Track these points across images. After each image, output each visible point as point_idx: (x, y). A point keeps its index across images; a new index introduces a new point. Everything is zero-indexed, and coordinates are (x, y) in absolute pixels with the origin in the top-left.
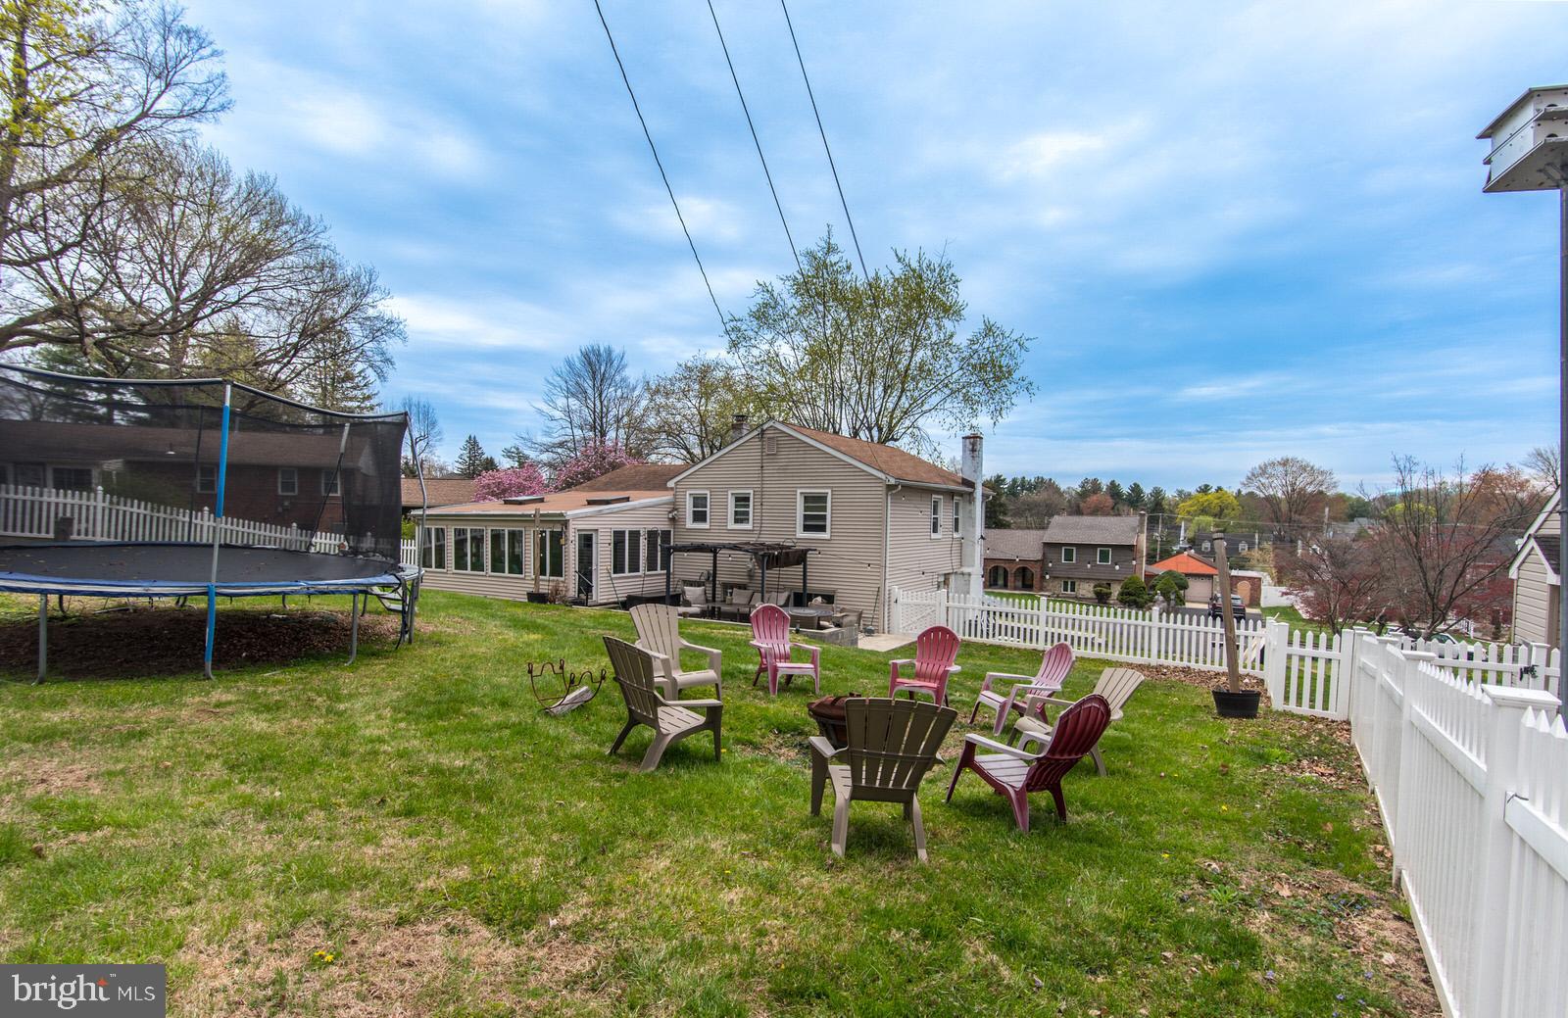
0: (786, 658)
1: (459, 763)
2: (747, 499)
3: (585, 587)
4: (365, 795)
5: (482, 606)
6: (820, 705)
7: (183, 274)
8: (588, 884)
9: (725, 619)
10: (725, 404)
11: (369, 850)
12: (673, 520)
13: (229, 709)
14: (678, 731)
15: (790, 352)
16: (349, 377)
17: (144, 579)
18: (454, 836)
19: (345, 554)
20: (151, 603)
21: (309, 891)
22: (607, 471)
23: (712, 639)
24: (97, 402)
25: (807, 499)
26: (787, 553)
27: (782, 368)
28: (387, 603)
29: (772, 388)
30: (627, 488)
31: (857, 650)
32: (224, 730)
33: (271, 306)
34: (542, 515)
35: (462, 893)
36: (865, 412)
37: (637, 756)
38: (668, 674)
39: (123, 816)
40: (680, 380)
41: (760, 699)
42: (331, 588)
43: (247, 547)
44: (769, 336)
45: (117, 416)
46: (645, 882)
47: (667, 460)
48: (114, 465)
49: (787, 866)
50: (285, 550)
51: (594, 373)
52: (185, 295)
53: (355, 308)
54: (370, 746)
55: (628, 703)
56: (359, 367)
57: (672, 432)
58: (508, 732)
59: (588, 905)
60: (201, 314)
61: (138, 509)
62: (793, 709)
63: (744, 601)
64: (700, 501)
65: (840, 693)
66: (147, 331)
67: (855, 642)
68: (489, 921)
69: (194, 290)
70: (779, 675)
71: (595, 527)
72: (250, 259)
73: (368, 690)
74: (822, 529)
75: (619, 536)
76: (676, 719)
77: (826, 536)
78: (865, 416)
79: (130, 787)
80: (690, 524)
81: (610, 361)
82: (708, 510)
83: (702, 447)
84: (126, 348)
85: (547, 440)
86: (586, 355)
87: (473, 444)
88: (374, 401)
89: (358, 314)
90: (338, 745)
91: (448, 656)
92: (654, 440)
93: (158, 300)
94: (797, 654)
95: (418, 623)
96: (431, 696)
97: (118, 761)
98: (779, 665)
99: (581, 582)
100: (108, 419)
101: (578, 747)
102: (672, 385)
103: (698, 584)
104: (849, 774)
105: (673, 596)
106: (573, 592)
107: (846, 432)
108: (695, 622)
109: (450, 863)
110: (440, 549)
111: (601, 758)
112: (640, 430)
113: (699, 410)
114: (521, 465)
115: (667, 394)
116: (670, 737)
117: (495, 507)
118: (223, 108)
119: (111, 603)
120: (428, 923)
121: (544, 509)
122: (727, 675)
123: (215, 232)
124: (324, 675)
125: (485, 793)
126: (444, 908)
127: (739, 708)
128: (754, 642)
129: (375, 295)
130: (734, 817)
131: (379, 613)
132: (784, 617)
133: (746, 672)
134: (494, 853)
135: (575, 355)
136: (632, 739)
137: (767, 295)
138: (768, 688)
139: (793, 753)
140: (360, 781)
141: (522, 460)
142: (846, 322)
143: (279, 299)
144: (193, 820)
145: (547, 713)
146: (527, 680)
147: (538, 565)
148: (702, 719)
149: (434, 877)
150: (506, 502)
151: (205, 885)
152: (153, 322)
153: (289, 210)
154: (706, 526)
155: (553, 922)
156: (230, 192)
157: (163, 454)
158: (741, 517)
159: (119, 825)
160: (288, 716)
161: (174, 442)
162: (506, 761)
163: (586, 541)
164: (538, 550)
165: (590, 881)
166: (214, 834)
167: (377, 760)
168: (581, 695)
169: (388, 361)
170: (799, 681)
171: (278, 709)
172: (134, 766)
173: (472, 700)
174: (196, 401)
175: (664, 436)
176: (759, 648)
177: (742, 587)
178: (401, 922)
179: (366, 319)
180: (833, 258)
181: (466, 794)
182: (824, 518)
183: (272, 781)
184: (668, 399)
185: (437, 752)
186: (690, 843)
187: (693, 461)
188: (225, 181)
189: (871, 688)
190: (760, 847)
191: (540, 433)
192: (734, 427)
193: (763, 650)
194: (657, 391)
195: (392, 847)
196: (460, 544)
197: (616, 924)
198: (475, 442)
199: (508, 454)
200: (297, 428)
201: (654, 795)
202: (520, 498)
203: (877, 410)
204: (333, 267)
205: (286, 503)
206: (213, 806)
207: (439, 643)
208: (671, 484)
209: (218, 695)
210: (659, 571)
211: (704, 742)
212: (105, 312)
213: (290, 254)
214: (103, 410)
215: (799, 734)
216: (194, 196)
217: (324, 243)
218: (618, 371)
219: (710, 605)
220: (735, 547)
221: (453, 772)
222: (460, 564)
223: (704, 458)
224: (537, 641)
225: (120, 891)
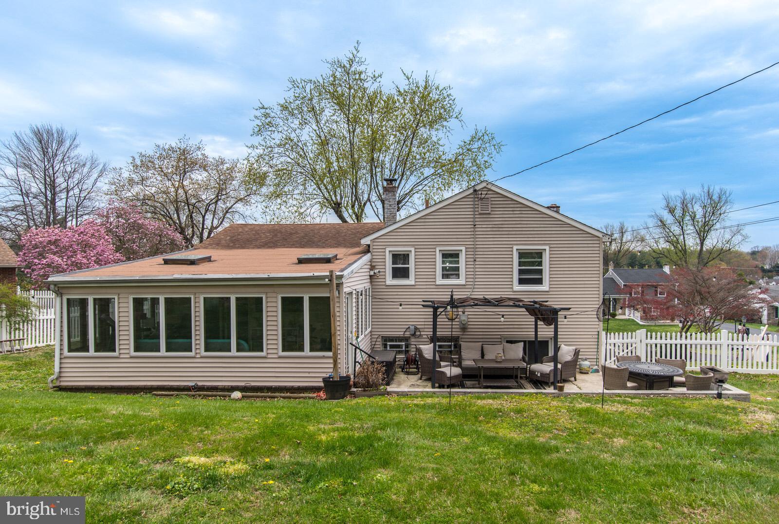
2: (457, 255)
12: (372, 277)
64: (400, 258)
74: (539, 281)
77: (543, 288)
80: (390, 281)
82: (411, 266)
154: (410, 282)
158: (450, 272)
177: (455, 340)
182: (540, 272)
208: (366, 241)
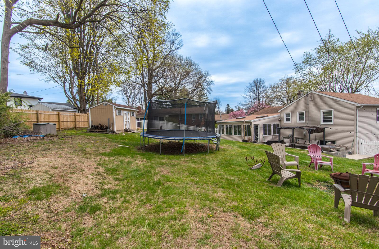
0: (320, 160)
1: (232, 178)
2: (303, 114)
3: (256, 138)
4: (213, 182)
5: (233, 143)
6: (335, 175)
7: (176, 79)
8: (266, 213)
9: (296, 147)
10: (294, 88)
11: (216, 194)
12: (280, 121)
13: (188, 162)
14: (287, 177)
15: (316, 70)
16: (203, 94)
17: (174, 136)
18: (232, 195)
19: (205, 131)
20: (175, 141)
21: (205, 201)
22: (261, 110)
23: (294, 153)
24: (164, 105)
25: (324, 113)
26: (318, 129)
27: (313, 75)
28: (213, 142)
29: (310, 82)
30: (267, 113)
31: (346, 159)
32: (188, 166)
33: (190, 82)
34: (245, 121)
35: (236, 208)
36: (346, 84)
37: (276, 182)
38: (283, 162)
39: (174, 180)
40: (280, 84)
41: (312, 171)
42: (204, 138)
43: (189, 130)
44: (309, 67)
45: (167, 107)
46: (282, 216)
47: (277, 105)
48: (167, 116)
49: (328, 222)
50: (195, 131)
51: (256, 85)
52: (176, 83)
53: (205, 79)
54: (213, 172)
55: (272, 168)
56: (205, 92)
57: (278, 98)
58: (242, 172)
59: (267, 218)
60: (179, 86)
61: (170, 124)
62: (324, 175)
63: (303, 143)
64: (288, 115)
65: (341, 171)
66: (171, 91)
67: (345, 156)
68: (243, 216)
69: (178, 82)
70: (318, 164)
71: (259, 124)
72: (186, 74)
73: (211, 160)
74: (331, 121)
75: (265, 126)
76: (286, 174)
77: (332, 123)
78: (346, 85)
79: (175, 175)
80: (285, 122)
81: (260, 82)
82: (291, 118)
83: (287, 101)
84: (168, 94)
85: (245, 103)
86: (254, 81)
87: (228, 106)
88: (208, 99)
89: (205, 81)
90: (207, 171)
91: (227, 154)
92: (273, 100)
93: (173, 85)
94: (324, 159)
95: (220, 146)
96: (224, 162)
97: (172, 170)
98: (318, 161)
99: (255, 137)
100: (166, 108)
101: (259, 178)
102: (278, 85)
103: (288, 138)
104: (351, 198)
105: (280, 141)
106: (253, 140)
107: (338, 91)
108: (288, 148)
109: (233, 200)
110: (223, 130)
111: (266, 181)
112: (269, 98)
113: (286, 91)
114: (239, 110)
115: (277, 88)
116: (285, 179)
117: (234, 120)
118: (182, 46)
119: (169, 141)
120: (230, 213)
121: (246, 120)
122: (301, 163)
123: (181, 70)
124: (203, 156)
125: (238, 186)
126: (233, 211)
127: (305, 173)
128: (309, 154)
129: (209, 76)
130: (307, 204)
131: (212, 144)
132: (319, 148)
133: (306, 163)
134: (242, 200)
135: (252, 82)
136: (273, 178)
137: (308, 55)
138: (314, 168)
139: (325, 188)
140: (212, 180)
141: (239, 109)
142: (337, 58)
143: (191, 81)
144: (185, 183)
145: (250, 169)
146: (245, 161)
147: (245, 133)
148: (294, 175)
149: (229, 203)
150: (237, 119)
151: (188, 195)
152: (172, 89)
153: (193, 63)
154: (290, 122)
155: (258, 220)
156: (183, 62)
157: (174, 113)
158: (301, 119)
159: (174, 182)
160: (198, 164)
161: (176, 111)
162: (242, 179)
163: (256, 127)
164: (245, 130)
165: (266, 212)
166: (188, 186)
167: (215, 175)
168: (259, 165)
169: (211, 90)
170: (325, 167)
171: (196, 163)
172: (175, 171)
173: (233, 164)
174: (179, 103)
175: (276, 99)
176: (311, 156)
177: (302, 139)
178: (224, 212)
179: (207, 82)
180: (331, 39)
181: (234, 185)
182: (331, 118)
183: (197, 177)
184: (277, 89)
185: (227, 175)
186: (294, 208)
187: (285, 105)
188: (182, 60)
189: (355, 171)
190: (317, 214)
191: (243, 102)
192: (298, 94)
193: (312, 157)
194: (274, 87)
195: (220, 195)
196: (227, 128)
197: (275, 225)
198: (229, 105)
199: (236, 107)
200: (195, 106)
201: (282, 193)
202: (240, 117)
203: (351, 83)
204: (201, 72)
205: (193, 121)
206: (188, 180)
207: (225, 151)
208: (279, 111)
209: (186, 159)
210: (276, 134)
211: (295, 181)
212: (166, 88)
213: (193, 71)
214: (165, 106)
215: (327, 183)
216: (178, 64)
217: (199, 68)
218: (263, 84)
219: (292, 144)
220: (300, 128)
221: (231, 180)
222: (227, 133)
223: (288, 104)
224: (246, 151)
225: (175, 194)
